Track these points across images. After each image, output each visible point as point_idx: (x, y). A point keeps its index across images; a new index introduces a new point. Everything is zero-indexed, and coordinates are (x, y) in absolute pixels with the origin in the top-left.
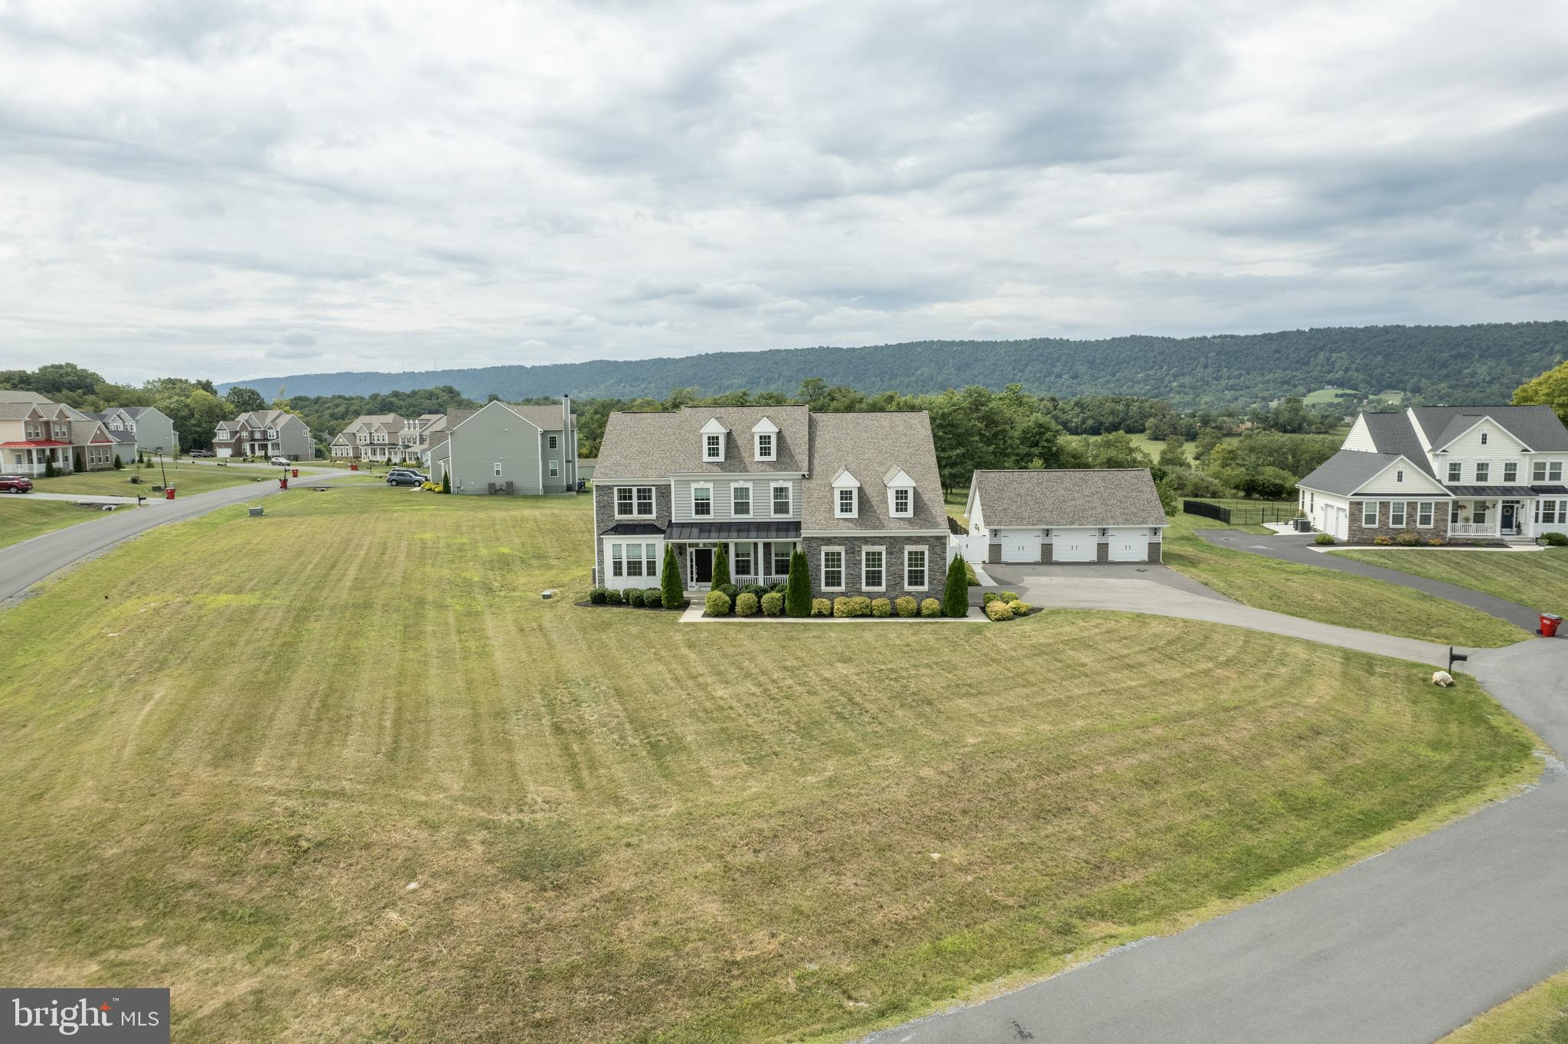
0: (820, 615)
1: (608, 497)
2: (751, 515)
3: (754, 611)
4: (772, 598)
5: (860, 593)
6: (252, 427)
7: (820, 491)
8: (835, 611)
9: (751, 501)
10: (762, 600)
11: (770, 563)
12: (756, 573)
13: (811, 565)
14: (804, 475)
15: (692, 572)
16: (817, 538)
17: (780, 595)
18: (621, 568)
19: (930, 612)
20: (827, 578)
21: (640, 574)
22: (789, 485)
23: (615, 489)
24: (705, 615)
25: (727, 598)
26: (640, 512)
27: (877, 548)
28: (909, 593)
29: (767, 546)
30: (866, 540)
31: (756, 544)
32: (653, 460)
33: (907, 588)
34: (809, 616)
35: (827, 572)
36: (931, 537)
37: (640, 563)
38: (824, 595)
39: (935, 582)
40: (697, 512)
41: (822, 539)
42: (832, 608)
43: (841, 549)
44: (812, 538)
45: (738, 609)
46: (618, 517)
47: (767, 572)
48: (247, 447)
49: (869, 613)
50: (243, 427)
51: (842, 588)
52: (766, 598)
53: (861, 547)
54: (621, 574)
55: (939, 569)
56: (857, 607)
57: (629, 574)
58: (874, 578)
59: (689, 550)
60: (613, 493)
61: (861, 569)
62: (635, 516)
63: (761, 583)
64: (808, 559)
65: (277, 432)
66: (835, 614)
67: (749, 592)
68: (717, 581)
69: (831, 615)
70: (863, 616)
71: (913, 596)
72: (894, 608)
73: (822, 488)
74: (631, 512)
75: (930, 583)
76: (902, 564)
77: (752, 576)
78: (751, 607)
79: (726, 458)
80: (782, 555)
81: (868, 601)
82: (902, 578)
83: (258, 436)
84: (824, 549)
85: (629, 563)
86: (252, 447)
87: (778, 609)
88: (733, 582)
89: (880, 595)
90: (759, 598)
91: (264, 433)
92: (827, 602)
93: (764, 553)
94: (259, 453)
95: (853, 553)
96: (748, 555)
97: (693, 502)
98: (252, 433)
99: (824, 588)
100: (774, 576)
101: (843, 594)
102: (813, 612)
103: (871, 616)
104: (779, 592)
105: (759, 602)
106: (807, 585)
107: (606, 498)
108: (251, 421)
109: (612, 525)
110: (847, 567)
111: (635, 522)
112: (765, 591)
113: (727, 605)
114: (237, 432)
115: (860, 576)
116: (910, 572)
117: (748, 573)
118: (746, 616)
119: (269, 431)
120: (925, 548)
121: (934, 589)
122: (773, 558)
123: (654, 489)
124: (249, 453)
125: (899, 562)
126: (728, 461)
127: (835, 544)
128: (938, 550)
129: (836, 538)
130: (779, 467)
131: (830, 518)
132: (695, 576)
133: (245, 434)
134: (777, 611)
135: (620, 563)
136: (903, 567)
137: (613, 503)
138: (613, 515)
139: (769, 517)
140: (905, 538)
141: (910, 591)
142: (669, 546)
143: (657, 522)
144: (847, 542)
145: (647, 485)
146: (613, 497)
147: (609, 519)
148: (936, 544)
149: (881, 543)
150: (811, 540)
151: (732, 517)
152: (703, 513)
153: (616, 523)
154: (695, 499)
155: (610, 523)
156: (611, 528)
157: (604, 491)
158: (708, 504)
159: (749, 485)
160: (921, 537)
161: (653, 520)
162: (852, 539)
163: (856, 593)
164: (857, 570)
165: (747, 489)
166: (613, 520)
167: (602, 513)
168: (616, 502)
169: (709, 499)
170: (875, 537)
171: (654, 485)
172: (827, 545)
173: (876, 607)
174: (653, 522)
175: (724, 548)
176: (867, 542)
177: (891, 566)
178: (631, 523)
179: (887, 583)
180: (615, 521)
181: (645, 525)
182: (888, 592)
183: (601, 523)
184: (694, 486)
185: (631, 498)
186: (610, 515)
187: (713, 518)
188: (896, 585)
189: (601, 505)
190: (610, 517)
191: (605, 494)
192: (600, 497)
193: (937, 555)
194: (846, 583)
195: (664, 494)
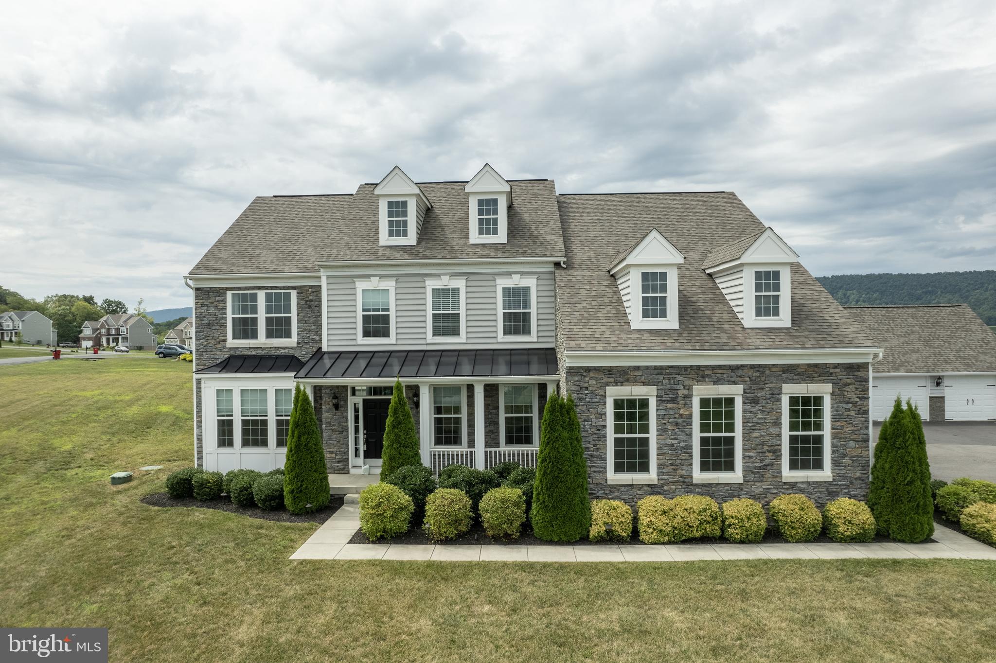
0: (610, 539)
1: (216, 308)
2: (463, 337)
3: (463, 528)
4: (503, 501)
5: (689, 486)
6: (108, 325)
7: (592, 286)
8: (641, 528)
9: (462, 312)
10: (482, 505)
11: (496, 423)
12: (472, 443)
13: (586, 428)
14: (557, 264)
15: (356, 440)
16: (597, 369)
17: (519, 491)
18: (231, 432)
19: (856, 530)
20: (618, 454)
21: (265, 443)
22: (531, 282)
23: (229, 294)
24: (360, 538)
25: (406, 499)
26: (269, 335)
27: (724, 390)
28: (792, 486)
29: (491, 390)
30: (701, 374)
31: (470, 388)
32: (299, 250)
33: (788, 474)
34: (584, 540)
35: (618, 442)
36: (836, 366)
37: (265, 423)
38: (614, 491)
39: (846, 461)
40: (367, 334)
41: (609, 371)
42: (635, 519)
43: (649, 393)
44: (588, 369)
45: (430, 523)
46: (232, 342)
47: (491, 440)
48: (104, 340)
49: (718, 533)
50: (102, 326)
51: (652, 476)
52: (491, 498)
53: (690, 388)
54: (230, 443)
55: (853, 433)
56: (692, 519)
57: (246, 443)
58: (717, 454)
59: (352, 400)
60: (224, 302)
61: (690, 435)
62: (262, 340)
63: (480, 465)
64: (581, 413)
65: (127, 329)
66: (643, 536)
67: (454, 486)
68: (392, 459)
69: (634, 538)
70: (705, 540)
71: (801, 491)
72: (771, 518)
73: (595, 282)
74: (254, 335)
75: (836, 463)
76: (777, 424)
77: (462, 449)
78: (457, 522)
79: (420, 241)
80: (518, 409)
81: (715, 507)
82: (776, 453)
83: (113, 332)
84: (614, 392)
85: (245, 423)
86: (108, 340)
87: (517, 524)
88: (426, 461)
89: (733, 492)
90: (476, 498)
91: (118, 330)
92: (622, 507)
93: (487, 406)
94: (112, 344)
95: (673, 401)
96: (457, 410)
97: (360, 314)
98: (109, 330)
99: (613, 477)
100: (504, 448)
101: (652, 489)
102: (594, 532)
103: (722, 539)
104: (517, 483)
105: (475, 507)
106: (580, 473)
107: (212, 310)
108: (108, 322)
109: (222, 356)
110: (662, 431)
111: (260, 352)
112: (489, 482)
113: (405, 515)
114: (98, 329)
115: (688, 450)
116: (793, 439)
117: (457, 441)
118: (447, 541)
119: (121, 328)
120: (824, 390)
121: (844, 477)
122: (502, 416)
123: (294, 294)
124: (105, 344)
125: (770, 418)
126: (423, 244)
127: (635, 381)
128: (851, 393)
129: (637, 368)
130: (513, 250)
131: (621, 329)
132: (362, 448)
133: (103, 331)
134: (514, 529)
135: (230, 423)
136: (779, 430)
137: (225, 319)
138: (225, 341)
139: (494, 341)
140: (782, 369)
141: (797, 482)
142: (304, 390)
143: (299, 351)
144: (661, 378)
145: (284, 288)
146: (225, 308)
147: (217, 346)
148: (849, 381)
149: (733, 379)
150: (585, 374)
151: (429, 341)
152: (376, 334)
153: (229, 353)
154: (364, 310)
155: (218, 353)
156: (220, 361)
157: (209, 297)
158: (386, 319)
159: (459, 284)
160: (816, 366)
161: (292, 348)
162: (672, 370)
163: (684, 486)
164: (683, 437)
165: (456, 291)
166: (225, 347)
167: (206, 337)
168: (230, 316)
169: (388, 310)
170: (720, 367)
171: (294, 288)
172: (619, 384)
173: (732, 521)
174: (291, 352)
175: (411, 395)
176: (703, 376)
177: (754, 428)
178: (254, 353)
179: (746, 465)
180: (227, 350)
181: (277, 357)
182: (753, 483)
183: (204, 353)
184: (361, 285)
185: (254, 310)
186: (218, 340)
187: (395, 343)
188: (764, 469)
189: (205, 322)
190: (219, 343)
191: (212, 303)
192: (203, 308)
193: (850, 405)
194: (660, 466)
195: (311, 301)
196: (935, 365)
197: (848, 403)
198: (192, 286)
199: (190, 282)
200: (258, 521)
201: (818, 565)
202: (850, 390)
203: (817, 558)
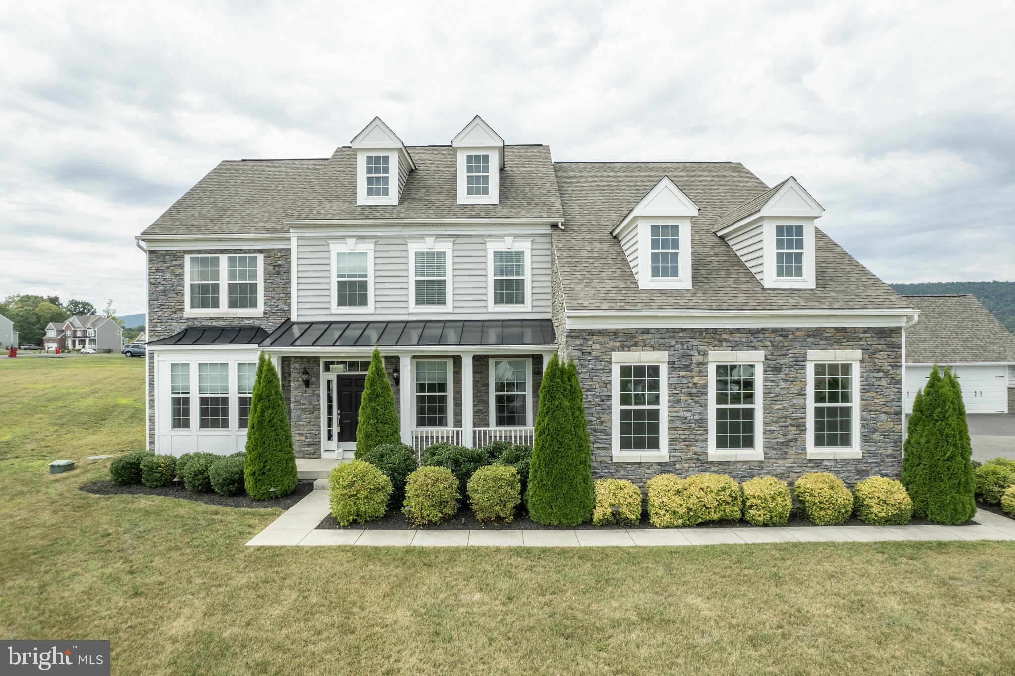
0: (616, 522)
1: (173, 273)
2: (449, 307)
3: (449, 511)
4: (496, 479)
5: (704, 464)
6: (74, 327)
7: (593, 247)
8: (652, 510)
9: (449, 278)
10: (470, 485)
11: (486, 403)
12: (458, 423)
13: (589, 400)
14: (554, 226)
15: (330, 421)
16: (602, 332)
17: (513, 469)
18: (187, 412)
19: (892, 511)
20: (625, 429)
21: (225, 424)
22: (525, 246)
23: (187, 257)
24: (330, 523)
25: (383, 479)
26: (233, 304)
27: (742, 357)
28: (818, 464)
29: (480, 362)
30: (717, 337)
31: (457, 360)
33: (813, 451)
34: (588, 524)
35: (625, 415)
36: (866, 330)
37: (225, 401)
38: (619, 470)
39: (877, 436)
40: (342, 302)
41: (615, 334)
42: (645, 502)
43: (659, 358)
44: (592, 332)
45: (412, 504)
46: (189, 312)
47: (480, 418)
48: (70, 342)
49: (738, 515)
50: (68, 328)
51: (662, 453)
52: (480, 476)
53: (705, 354)
54: (187, 425)
55: (885, 405)
56: (710, 500)
57: (204, 424)
58: (735, 428)
59: (324, 376)
60: (182, 266)
61: (705, 407)
62: (224, 310)
63: (468, 442)
64: (583, 381)
65: (95, 331)
66: (654, 519)
67: (439, 464)
68: (367, 436)
69: (644, 521)
70: (723, 523)
71: (828, 469)
72: (797, 499)
73: (597, 244)
74: (216, 305)
75: (866, 439)
76: (802, 394)
77: (447, 430)
78: (442, 503)
79: (402, 201)
80: (510, 386)
81: (735, 485)
82: (801, 427)
83: (79, 334)
84: (621, 358)
85: (204, 401)
86: (74, 342)
87: (511, 505)
88: (407, 439)
89: (753, 470)
90: (464, 477)
91: (85, 331)
92: (631, 488)
93: (475, 383)
94: (78, 347)
95: (687, 368)
96: (442, 387)
97: (334, 280)
98: (75, 332)
99: (619, 454)
100: (493, 428)
101: (663, 468)
102: (598, 514)
103: (743, 522)
104: (509, 462)
105: (463, 488)
106: (582, 447)
107: (168, 276)
108: (74, 323)
109: (178, 327)
110: (674, 402)
111: (221, 323)
112: (478, 460)
113: (381, 497)
114: (63, 331)
115: (702, 424)
116: (819, 412)
117: (442, 422)
118: (430, 526)
119: (88, 330)
120: (852, 356)
121: (874, 454)
122: (493, 394)
123: (260, 257)
124: (71, 347)
125: (794, 388)
126: (406, 204)
127: (645, 346)
128: (883, 361)
129: (646, 331)
130: (505, 211)
131: (628, 288)
132: (335, 430)
133: (69, 333)
134: (507, 512)
135: (186, 401)
136: (803, 401)
137: (182, 286)
138: (182, 310)
139: (484, 310)
140: (806, 333)
141: (823, 460)
142: (269, 359)
143: (265, 322)
144: (673, 342)
145: (249, 251)
146: (182, 274)
147: (173, 316)
148: (880, 347)
149: (753, 345)
150: (588, 337)
151: (411, 311)
152: (352, 302)
153: (186, 324)
154: (339, 276)
155: (174, 324)
156: (176, 332)
157: (164, 262)
158: (363, 285)
159: (446, 247)
160: (844, 330)
161: (258, 318)
162: (685, 334)
163: (698, 465)
164: (697, 409)
165: (441, 255)
166: (182, 318)
167: (161, 305)
168: (188, 282)
169: (366, 276)
170: (738, 330)
171: (260, 251)
172: (626, 349)
173: (754, 501)
174: (257, 323)
175: (391, 371)
176: (720, 341)
177: (775, 399)
178: (215, 324)
179: (767, 440)
180: (184, 321)
181: (241, 329)
182: (774, 461)
183: (158, 324)
184: (335, 248)
185: (216, 276)
186: (174, 310)
187: (373, 312)
188: (787, 445)
189: (159, 289)
190: (175, 312)
191: (168, 267)
192: (157, 274)
193: (881, 374)
194: (672, 441)
195: (279, 266)
196: (943, 355)
197: (879, 371)
198: (145, 248)
199: (143, 244)
200: (213, 507)
201: (855, 548)
202: (881, 357)
203: (852, 541)
